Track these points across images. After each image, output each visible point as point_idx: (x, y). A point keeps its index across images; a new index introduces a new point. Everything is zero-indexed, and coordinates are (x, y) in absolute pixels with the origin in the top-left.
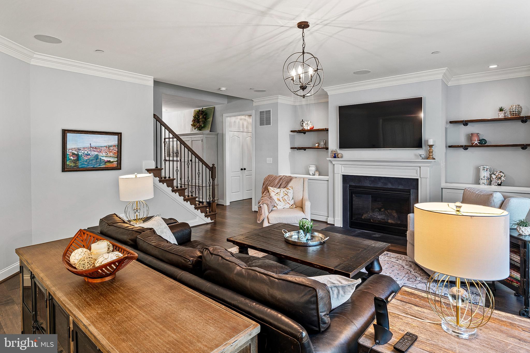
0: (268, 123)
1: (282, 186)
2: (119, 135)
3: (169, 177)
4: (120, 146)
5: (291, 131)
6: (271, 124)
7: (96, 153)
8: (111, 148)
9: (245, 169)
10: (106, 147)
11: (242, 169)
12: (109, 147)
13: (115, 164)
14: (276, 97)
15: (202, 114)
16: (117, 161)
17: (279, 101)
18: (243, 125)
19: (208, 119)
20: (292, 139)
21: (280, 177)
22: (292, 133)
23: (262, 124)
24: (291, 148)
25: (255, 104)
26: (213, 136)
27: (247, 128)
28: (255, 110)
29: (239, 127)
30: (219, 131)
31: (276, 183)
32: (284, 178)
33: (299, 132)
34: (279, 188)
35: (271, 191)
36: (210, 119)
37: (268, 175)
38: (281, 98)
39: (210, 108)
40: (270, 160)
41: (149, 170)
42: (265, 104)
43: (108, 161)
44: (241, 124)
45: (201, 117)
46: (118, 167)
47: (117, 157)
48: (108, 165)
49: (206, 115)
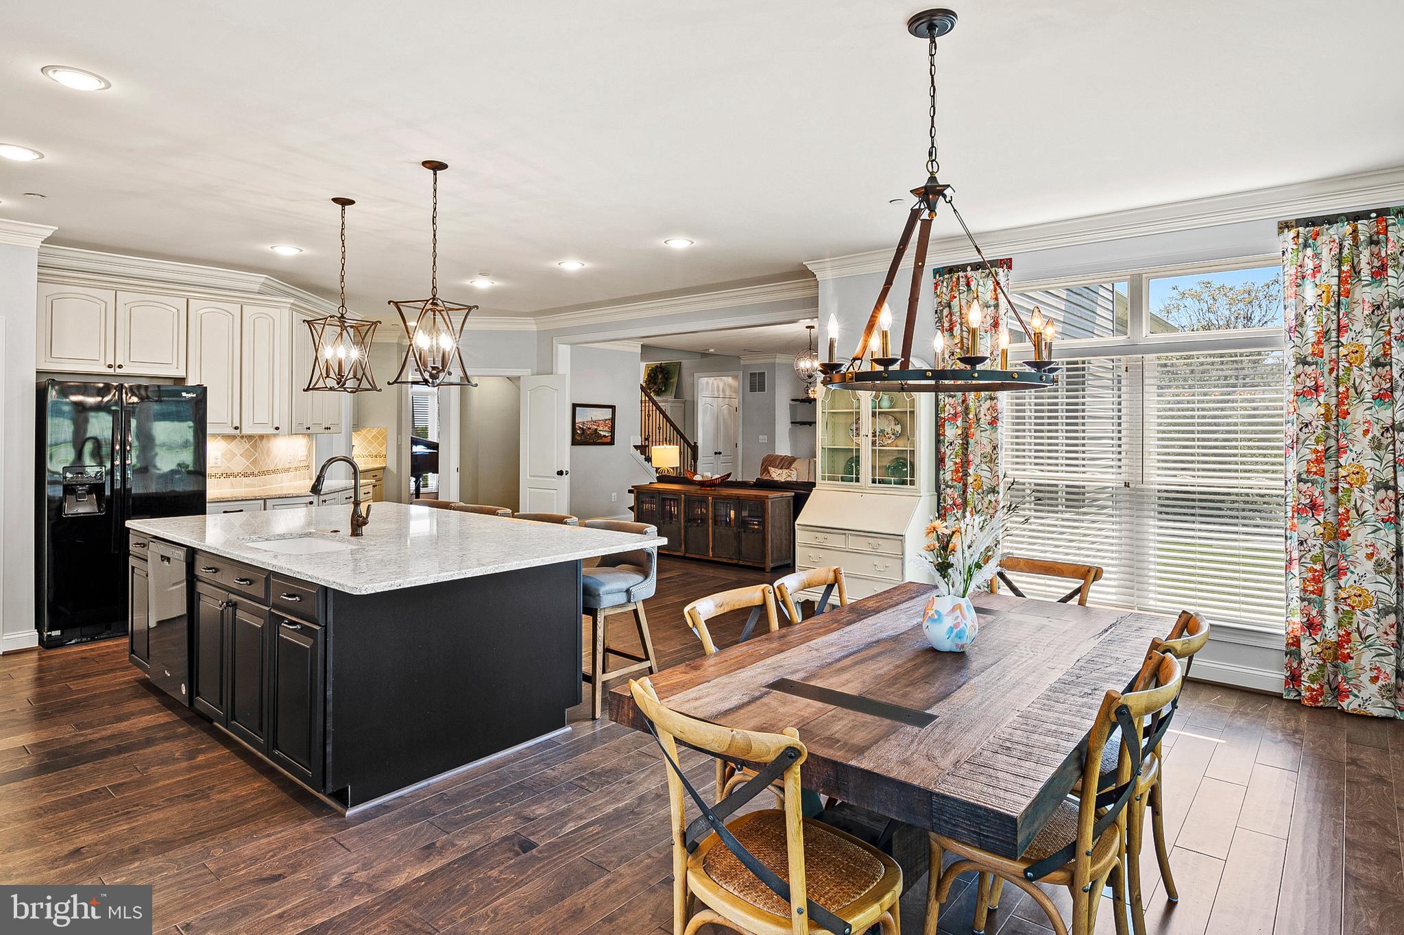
0: (762, 389)
1: (784, 467)
2: (613, 408)
4: (613, 419)
5: (793, 400)
6: (766, 390)
7: (596, 427)
8: (607, 422)
9: (720, 453)
10: (603, 420)
11: (716, 453)
12: (606, 420)
13: (609, 440)
14: (773, 357)
15: (660, 372)
16: (611, 436)
17: (777, 361)
18: (718, 387)
19: (671, 378)
20: (793, 410)
21: (782, 457)
22: (793, 403)
23: (752, 389)
24: (792, 423)
25: (742, 362)
26: (680, 405)
27: (724, 391)
28: (743, 371)
29: (713, 391)
30: (687, 397)
31: (777, 464)
33: (803, 401)
34: (782, 469)
35: (772, 471)
36: (675, 380)
37: (766, 455)
39: (672, 363)
40: (763, 438)
41: (636, 447)
42: (757, 363)
43: (605, 436)
44: (716, 386)
45: (660, 377)
46: (612, 443)
47: (611, 432)
48: (604, 440)
49: (667, 373)
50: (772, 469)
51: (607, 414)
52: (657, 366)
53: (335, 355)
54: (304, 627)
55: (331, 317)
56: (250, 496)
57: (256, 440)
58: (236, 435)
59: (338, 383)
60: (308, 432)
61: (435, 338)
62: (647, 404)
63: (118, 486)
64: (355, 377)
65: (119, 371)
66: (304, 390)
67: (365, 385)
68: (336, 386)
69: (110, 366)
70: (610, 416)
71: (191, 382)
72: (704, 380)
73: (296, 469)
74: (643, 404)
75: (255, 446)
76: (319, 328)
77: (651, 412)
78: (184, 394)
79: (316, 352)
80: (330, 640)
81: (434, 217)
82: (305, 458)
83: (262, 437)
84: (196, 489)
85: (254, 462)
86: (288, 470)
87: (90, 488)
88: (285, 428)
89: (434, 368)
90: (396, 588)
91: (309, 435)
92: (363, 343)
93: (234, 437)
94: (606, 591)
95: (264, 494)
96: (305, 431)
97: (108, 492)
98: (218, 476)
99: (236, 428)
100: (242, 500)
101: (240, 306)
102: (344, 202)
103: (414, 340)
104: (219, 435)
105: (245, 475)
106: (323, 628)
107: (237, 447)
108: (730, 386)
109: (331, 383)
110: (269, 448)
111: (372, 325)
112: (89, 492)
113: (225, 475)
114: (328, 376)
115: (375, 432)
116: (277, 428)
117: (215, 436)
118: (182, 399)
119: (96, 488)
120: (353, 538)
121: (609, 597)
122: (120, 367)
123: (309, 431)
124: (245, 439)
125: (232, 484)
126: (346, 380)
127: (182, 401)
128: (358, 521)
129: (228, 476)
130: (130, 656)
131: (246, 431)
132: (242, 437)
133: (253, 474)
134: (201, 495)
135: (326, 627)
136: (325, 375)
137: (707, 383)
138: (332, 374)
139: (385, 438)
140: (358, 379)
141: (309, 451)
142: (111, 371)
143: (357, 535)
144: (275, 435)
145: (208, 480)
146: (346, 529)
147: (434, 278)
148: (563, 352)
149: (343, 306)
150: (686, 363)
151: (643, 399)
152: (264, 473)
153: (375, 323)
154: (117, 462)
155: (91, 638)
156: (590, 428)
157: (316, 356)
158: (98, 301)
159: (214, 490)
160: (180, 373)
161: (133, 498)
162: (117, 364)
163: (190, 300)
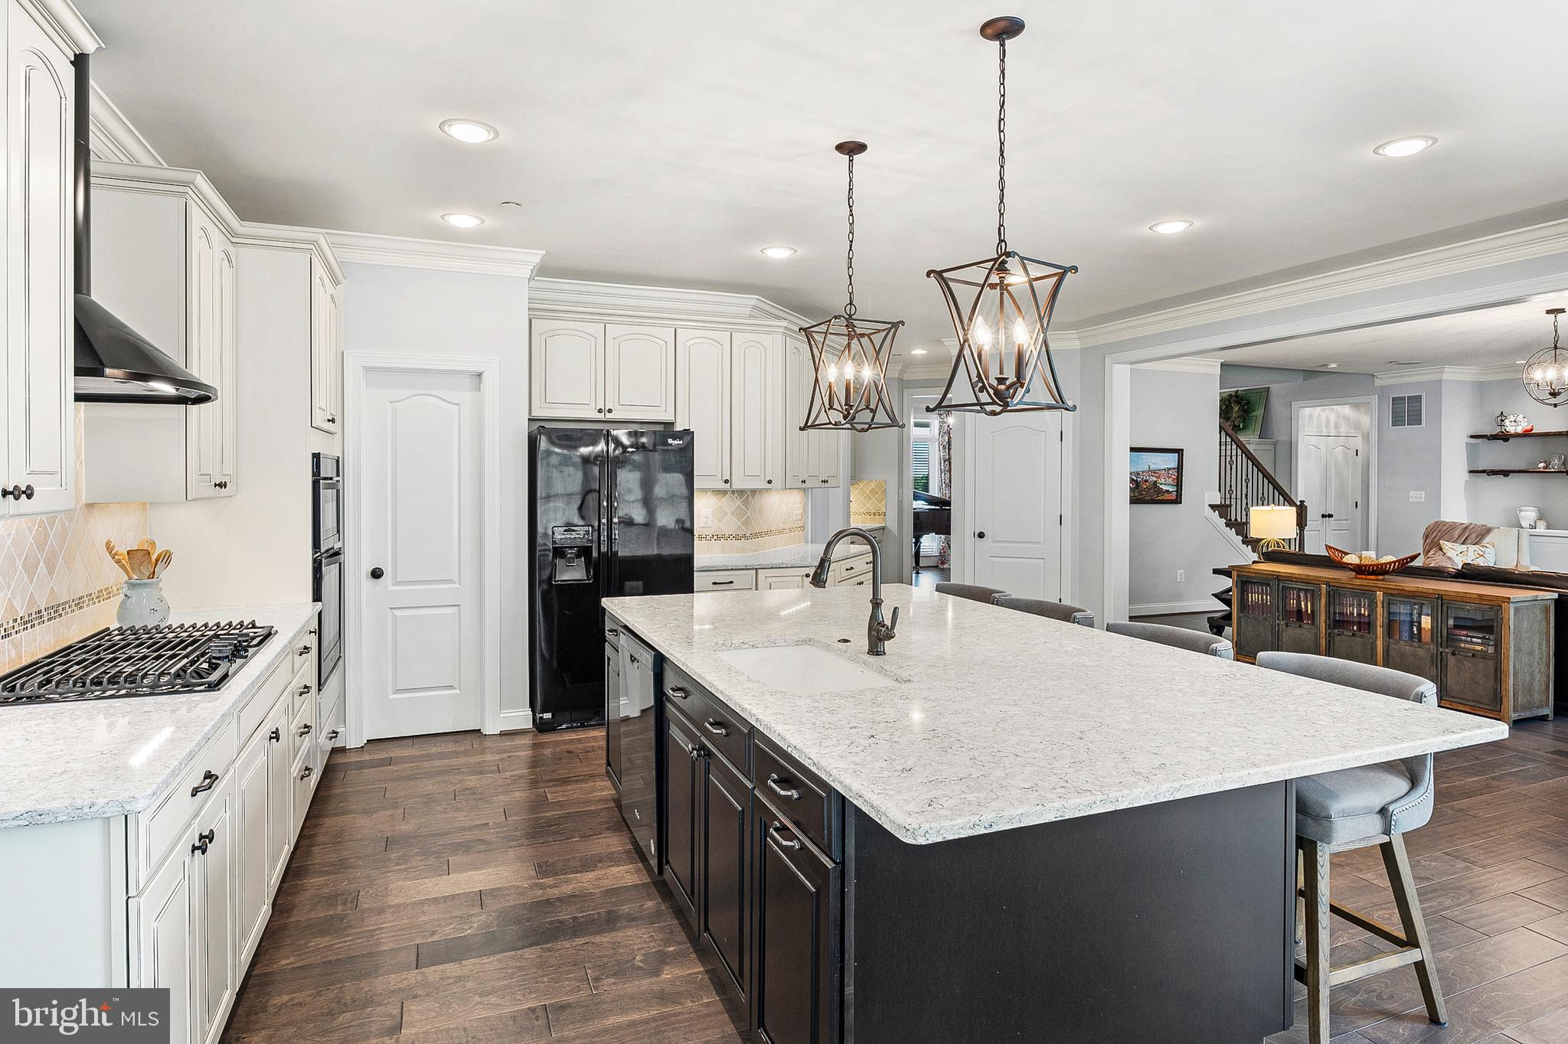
0: (1415, 419)
1: (1469, 541)
2: (1179, 452)
3: (1236, 520)
4: (1180, 468)
5: (1472, 437)
6: (1423, 422)
7: (1155, 479)
8: (1170, 472)
9: (1330, 516)
10: (1165, 470)
11: (1323, 516)
12: (1169, 469)
13: (1173, 496)
14: (1440, 370)
15: (1238, 402)
16: (1177, 491)
17: (1445, 376)
18: (1328, 421)
19: (1253, 411)
20: (1472, 451)
21: (1464, 526)
22: (1474, 441)
23: (1397, 421)
24: (1471, 472)
25: (1377, 383)
26: (1269, 447)
27: (1336, 426)
28: (1379, 395)
29: (1319, 426)
30: (1281, 436)
31: (1456, 536)
32: (1472, 526)
33: (1492, 437)
34: (1462, 544)
35: (1447, 548)
36: (1259, 413)
37: (1433, 522)
38: (1450, 370)
39: (1255, 389)
40: (1416, 495)
41: (1213, 507)
42: (1407, 382)
43: (1167, 491)
44: (1324, 420)
45: (1236, 409)
46: (1178, 501)
47: (1177, 485)
48: (1167, 497)
49: (1248, 403)
50: (1446, 545)
51: (1171, 460)
52: (1231, 396)
53: (841, 375)
54: (803, 847)
55: (836, 317)
56: (741, 564)
57: (747, 496)
58: (726, 490)
59: (845, 418)
60: (803, 487)
61: (1002, 331)
62: (1229, 447)
63: (604, 549)
64: (867, 407)
65: (609, 416)
66: (801, 429)
67: (881, 417)
68: (843, 422)
69: (600, 411)
70: (1175, 464)
71: (679, 427)
72: (1307, 411)
73: (790, 530)
74: (1223, 448)
75: (746, 503)
76: (819, 338)
77: (1234, 458)
78: (670, 441)
79: (817, 370)
80: (851, 889)
81: (1001, 120)
82: (800, 517)
83: (754, 492)
84: (683, 552)
85: (746, 523)
86: (781, 532)
87: (578, 551)
88: (778, 482)
89: (1001, 381)
90: (983, 831)
91: (804, 490)
92: (877, 358)
93: (724, 492)
94: (1343, 811)
95: (755, 563)
96: (801, 485)
97: (595, 554)
98: (708, 538)
99: (726, 482)
100: (732, 569)
101: (729, 333)
102: (851, 149)
103: (970, 332)
104: (709, 490)
105: (737, 538)
106: (840, 867)
107: (729, 504)
108: (1347, 419)
109: (836, 416)
110: (761, 504)
111: (891, 328)
112: (578, 556)
113: (715, 537)
114: (831, 408)
115: (873, 485)
116: (770, 482)
117: (704, 490)
118: (670, 448)
119: (584, 551)
120: (872, 659)
121: (1350, 823)
122: (610, 411)
123: (804, 485)
124: (736, 495)
125: (723, 548)
126: (857, 412)
127: (668, 450)
128: (878, 631)
129: (719, 538)
130: (606, 769)
131: (737, 485)
132: (733, 492)
133: (744, 536)
134: (687, 561)
135: (843, 863)
136: (827, 407)
137: (1311, 416)
138: (836, 405)
139: (884, 492)
140: (872, 411)
141: (805, 509)
142: (601, 416)
143: (878, 654)
144: (768, 490)
145: (696, 542)
146: (861, 640)
147: (1001, 225)
148: (1120, 375)
149: (851, 304)
150: (1278, 389)
151: (1223, 440)
152: (756, 535)
153: (895, 325)
154: (604, 521)
155: (581, 724)
156: (1146, 481)
157: (817, 379)
158: (586, 336)
159: (703, 556)
160: (668, 417)
161: (620, 561)
162: (607, 409)
163: (678, 330)
